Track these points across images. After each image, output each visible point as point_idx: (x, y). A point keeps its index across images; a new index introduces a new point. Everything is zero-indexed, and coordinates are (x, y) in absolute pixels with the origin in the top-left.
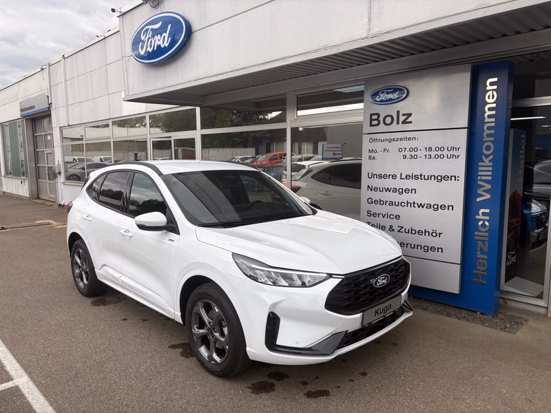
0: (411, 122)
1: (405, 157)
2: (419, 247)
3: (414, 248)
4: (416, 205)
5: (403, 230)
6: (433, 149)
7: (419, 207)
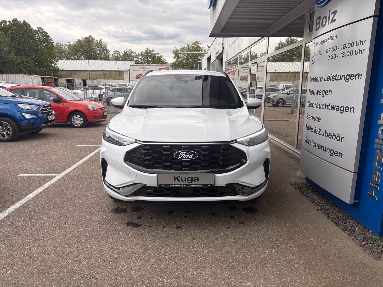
0: (335, 20)
1: (329, 57)
2: (328, 150)
3: (325, 151)
4: (330, 107)
5: (321, 133)
6: (346, 46)
7: (332, 110)
